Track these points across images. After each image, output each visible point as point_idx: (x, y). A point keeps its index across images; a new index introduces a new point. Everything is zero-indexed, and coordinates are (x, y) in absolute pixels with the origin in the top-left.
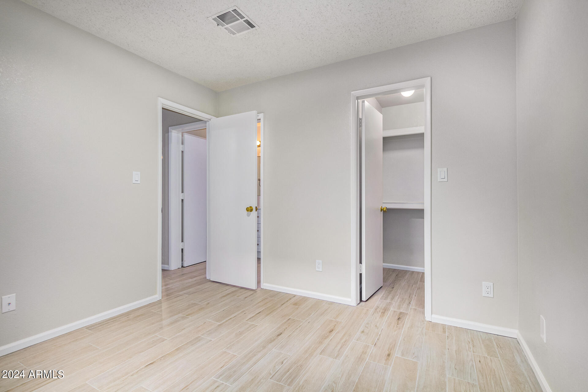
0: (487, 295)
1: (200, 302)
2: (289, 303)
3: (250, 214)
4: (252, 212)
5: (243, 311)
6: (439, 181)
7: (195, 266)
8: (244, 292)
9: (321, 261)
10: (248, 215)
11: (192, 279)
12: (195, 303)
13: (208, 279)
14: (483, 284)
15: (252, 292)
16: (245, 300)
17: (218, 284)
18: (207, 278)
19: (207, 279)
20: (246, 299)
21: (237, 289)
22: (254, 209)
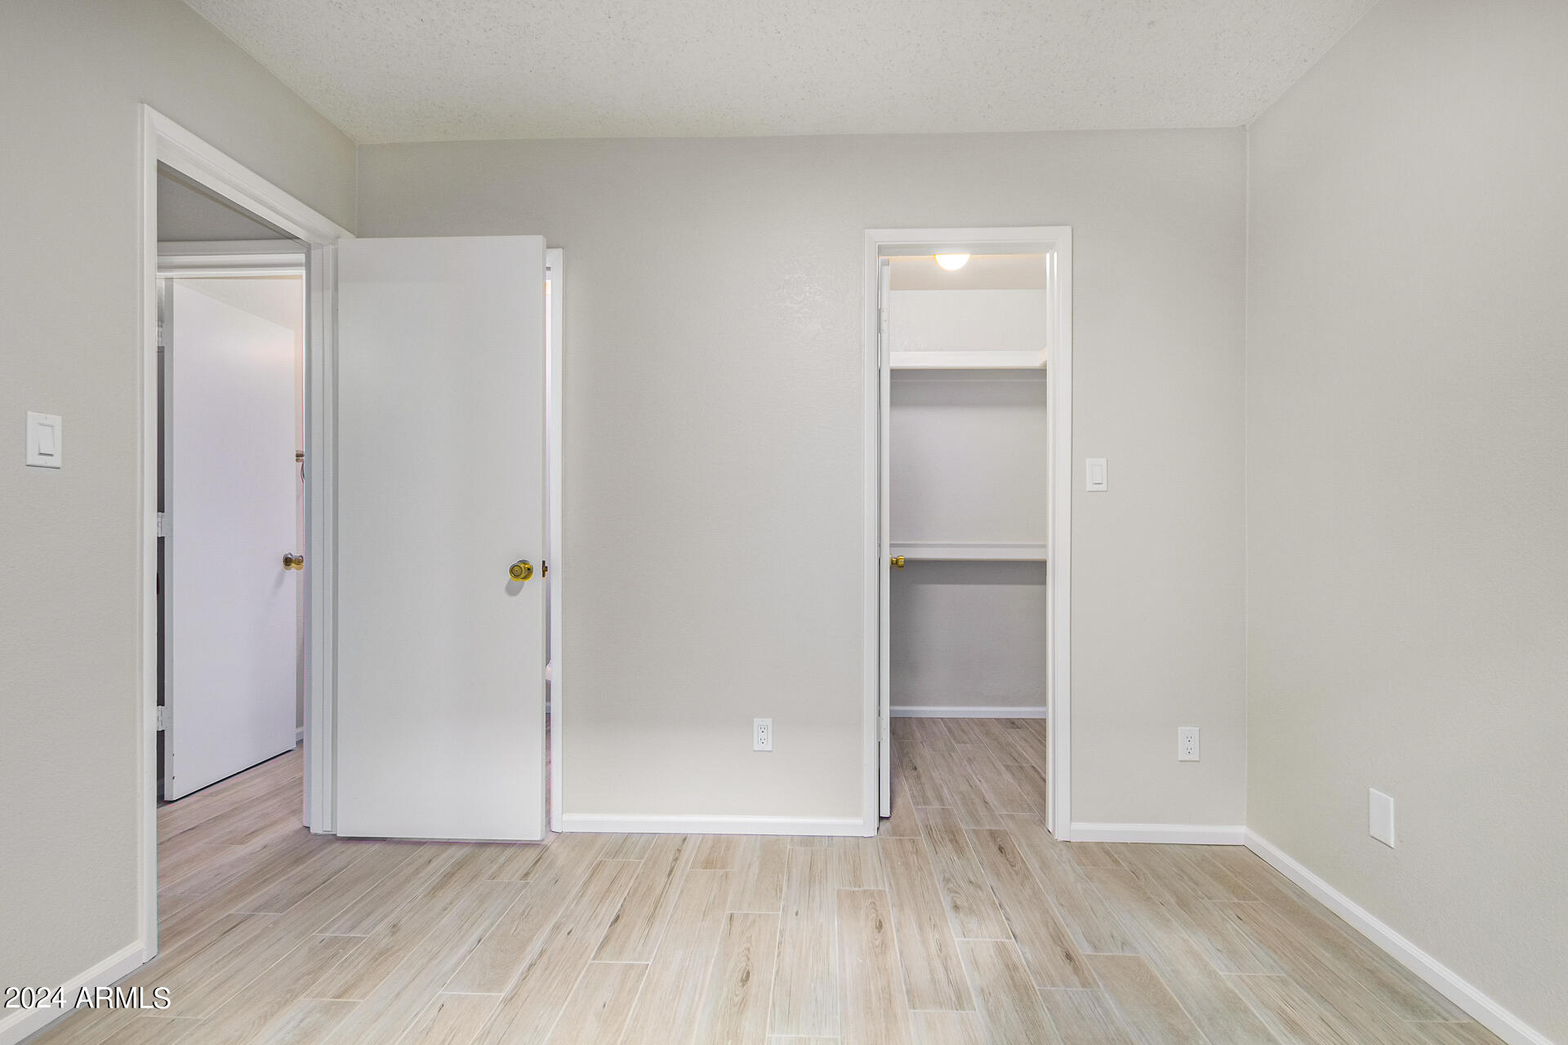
0: (1187, 758)
1: (353, 928)
2: (686, 863)
3: (521, 587)
4: (526, 582)
5: (557, 928)
6: (1088, 490)
7: (218, 793)
8: (502, 859)
9: (768, 721)
10: (512, 591)
11: (242, 843)
12: (334, 941)
13: (320, 832)
14: (1179, 731)
15: (532, 854)
16: (524, 886)
17: (377, 846)
18: (313, 831)
19: (316, 835)
20: (531, 880)
21: (466, 850)
22: (538, 570)
